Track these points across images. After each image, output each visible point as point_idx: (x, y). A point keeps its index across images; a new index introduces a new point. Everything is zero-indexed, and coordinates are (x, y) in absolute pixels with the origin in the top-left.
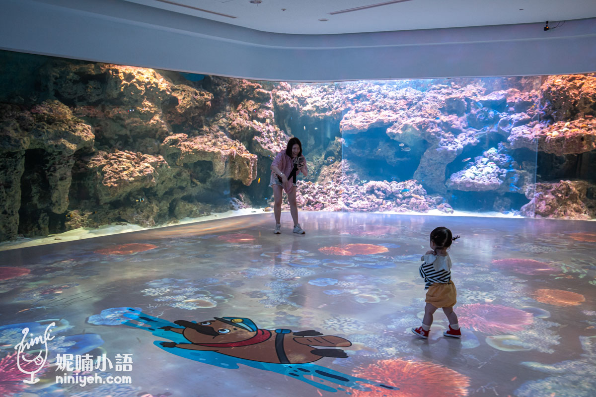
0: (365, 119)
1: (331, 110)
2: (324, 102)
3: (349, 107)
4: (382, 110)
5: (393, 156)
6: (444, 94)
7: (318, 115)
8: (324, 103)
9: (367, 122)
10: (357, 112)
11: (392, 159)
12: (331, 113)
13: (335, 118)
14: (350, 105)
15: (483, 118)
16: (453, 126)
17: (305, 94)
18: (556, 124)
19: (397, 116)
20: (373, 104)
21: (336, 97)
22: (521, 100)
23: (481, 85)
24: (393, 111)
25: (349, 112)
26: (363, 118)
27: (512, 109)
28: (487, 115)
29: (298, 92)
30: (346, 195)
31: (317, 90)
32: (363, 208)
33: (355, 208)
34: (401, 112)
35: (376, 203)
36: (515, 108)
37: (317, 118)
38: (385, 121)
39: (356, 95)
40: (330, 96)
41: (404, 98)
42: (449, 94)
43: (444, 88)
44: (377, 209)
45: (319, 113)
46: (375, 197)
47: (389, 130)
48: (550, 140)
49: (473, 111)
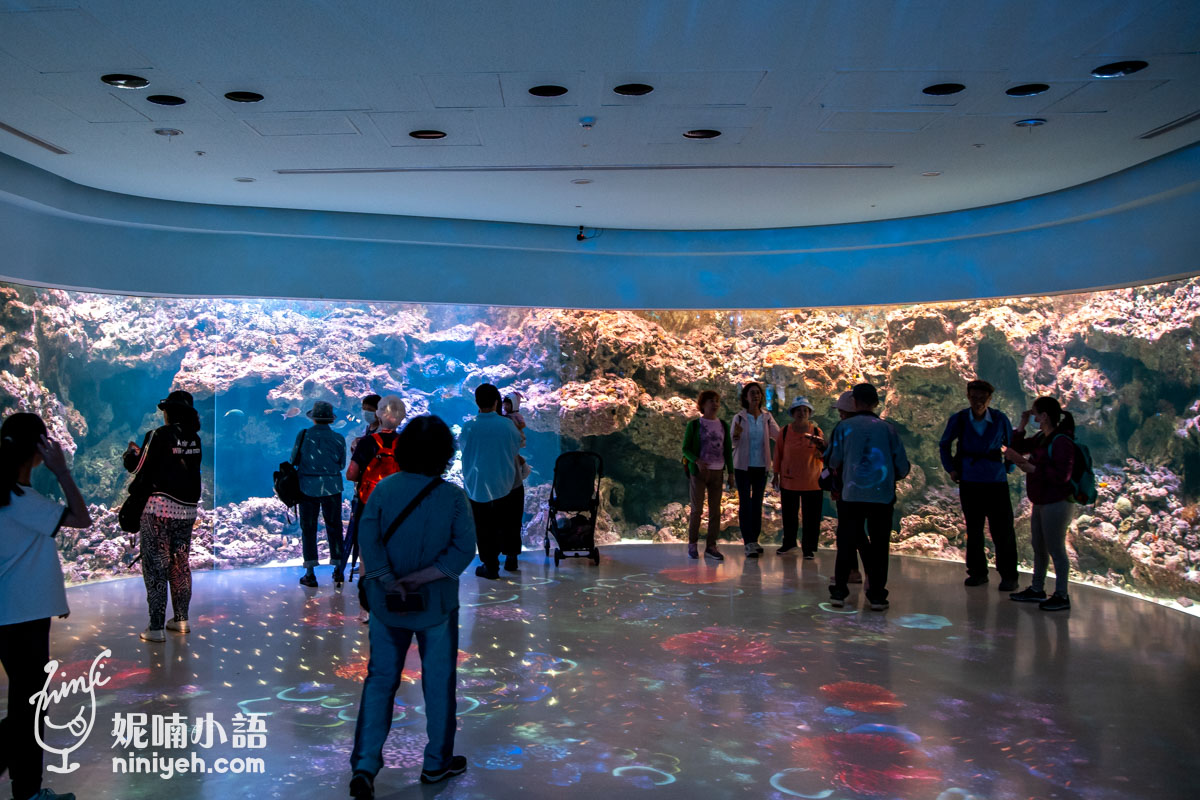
0: (219, 370)
1: (151, 350)
2: (136, 332)
3: (188, 345)
4: (252, 354)
5: (276, 445)
6: (362, 327)
7: (124, 359)
8: (136, 335)
9: (225, 377)
10: (202, 355)
11: (274, 449)
12: (150, 354)
13: (159, 367)
14: (188, 341)
15: (436, 372)
16: (388, 385)
17: (98, 315)
18: (568, 386)
19: (286, 366)
20: (229, 340)
21: (160, 322)
22: (498, 343)
23: (421, 313)
24: (277, 356)
25: (187, 354)
26: (217, 368)
27: (482, 357)
28: (442, 366)
29: (83, 309)
30: (205, 530)
31: (118, 307)
32: (247, 557)
33: (233, 558)
34: (293, 359)
35: (268, 544)
36: (487, 356)
37: (122, 367)
38: (265, 376)
39: (198, 320)
40: (147, 320)
41: (293, 331)
42: (369, 326)
43: (358, 314)
44: (273, 556)
45: (126, 356)
46: (265, 531)
47: (275, 394)
48: (566, 414)
49: (418, 359)
